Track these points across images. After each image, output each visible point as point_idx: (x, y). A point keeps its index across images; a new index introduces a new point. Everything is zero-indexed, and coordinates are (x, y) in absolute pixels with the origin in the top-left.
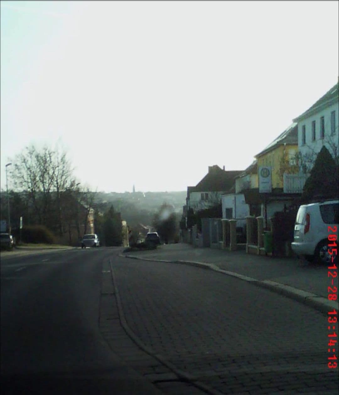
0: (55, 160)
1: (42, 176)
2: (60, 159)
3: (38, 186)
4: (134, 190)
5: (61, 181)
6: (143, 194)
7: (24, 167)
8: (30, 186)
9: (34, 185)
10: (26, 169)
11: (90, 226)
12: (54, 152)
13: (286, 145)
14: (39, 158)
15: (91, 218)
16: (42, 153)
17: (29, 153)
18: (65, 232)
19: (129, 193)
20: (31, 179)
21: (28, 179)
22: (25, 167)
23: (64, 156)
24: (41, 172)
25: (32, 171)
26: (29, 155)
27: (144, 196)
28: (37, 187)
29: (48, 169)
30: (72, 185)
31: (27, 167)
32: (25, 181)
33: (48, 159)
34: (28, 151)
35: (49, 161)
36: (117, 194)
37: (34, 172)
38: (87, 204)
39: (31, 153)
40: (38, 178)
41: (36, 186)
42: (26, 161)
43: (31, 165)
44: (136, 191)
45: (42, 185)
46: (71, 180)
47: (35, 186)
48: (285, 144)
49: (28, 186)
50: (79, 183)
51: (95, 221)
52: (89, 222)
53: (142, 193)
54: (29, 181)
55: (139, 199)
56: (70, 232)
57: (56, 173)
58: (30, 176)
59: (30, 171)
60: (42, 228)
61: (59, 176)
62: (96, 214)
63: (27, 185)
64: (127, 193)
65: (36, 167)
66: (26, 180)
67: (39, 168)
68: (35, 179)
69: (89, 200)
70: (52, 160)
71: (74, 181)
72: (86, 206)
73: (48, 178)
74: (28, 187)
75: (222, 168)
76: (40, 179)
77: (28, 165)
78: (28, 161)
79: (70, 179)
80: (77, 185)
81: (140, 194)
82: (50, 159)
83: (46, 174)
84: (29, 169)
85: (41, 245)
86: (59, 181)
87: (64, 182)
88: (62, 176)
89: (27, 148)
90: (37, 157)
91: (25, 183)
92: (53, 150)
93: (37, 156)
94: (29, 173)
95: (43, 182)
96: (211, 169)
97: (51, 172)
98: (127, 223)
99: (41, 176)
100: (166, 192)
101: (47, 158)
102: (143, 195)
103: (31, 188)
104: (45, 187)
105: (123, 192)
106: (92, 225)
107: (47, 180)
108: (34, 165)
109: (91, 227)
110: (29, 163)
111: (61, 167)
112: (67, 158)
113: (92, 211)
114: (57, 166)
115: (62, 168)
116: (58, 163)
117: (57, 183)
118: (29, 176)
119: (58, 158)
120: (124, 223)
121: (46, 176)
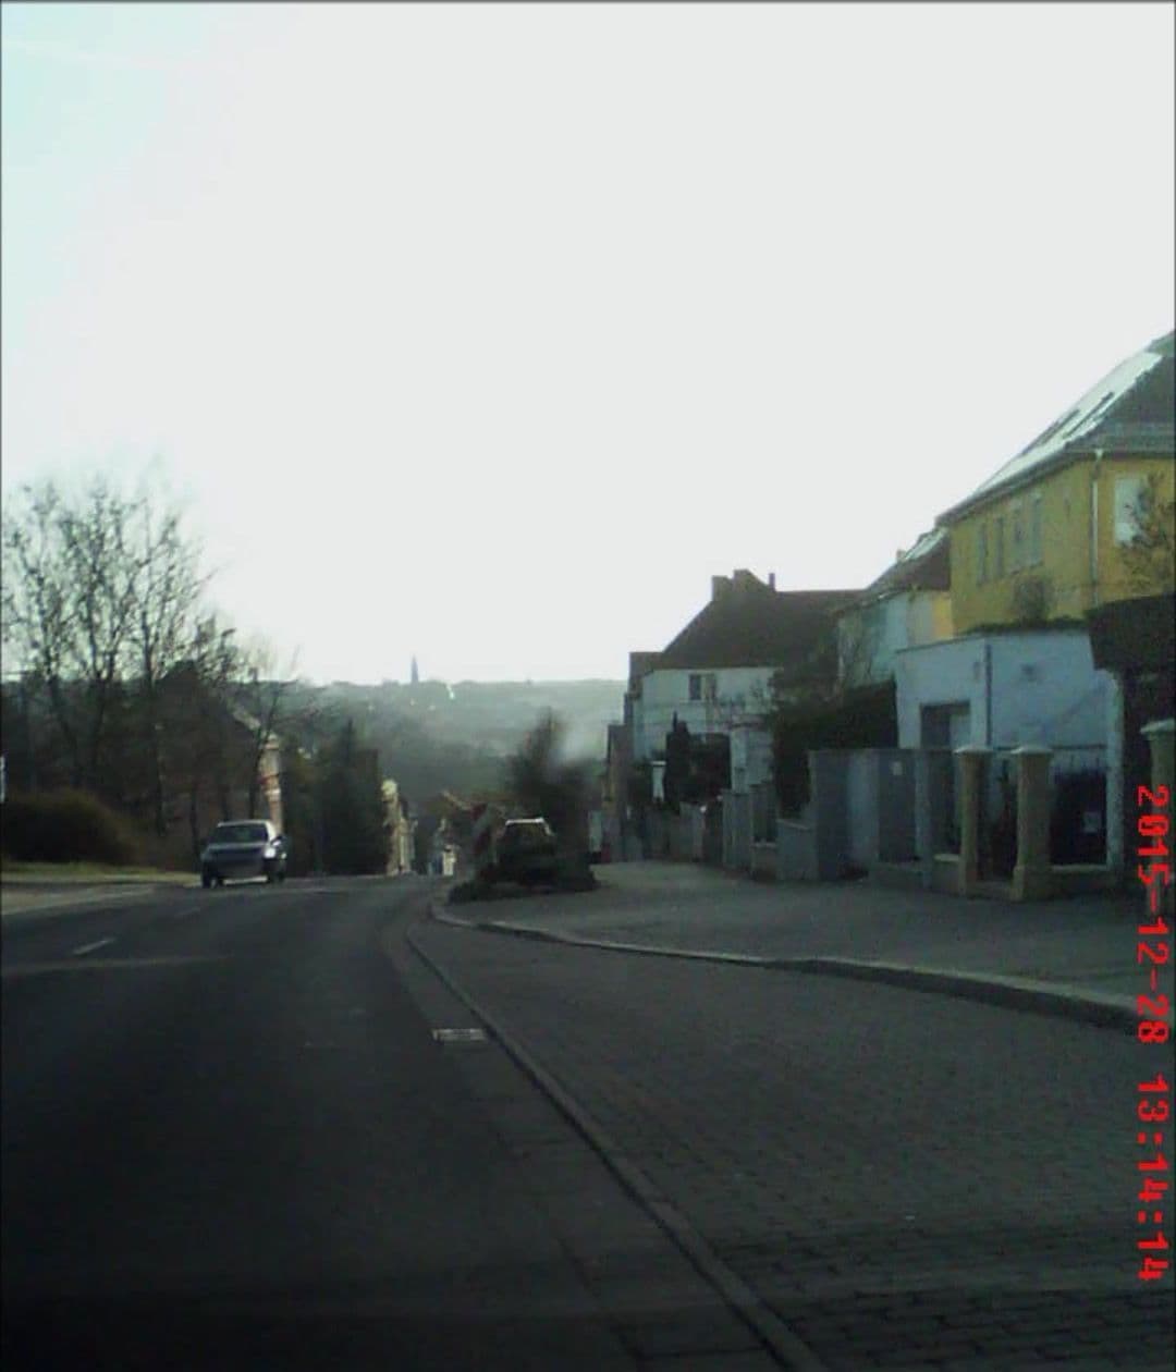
0: (137, 536)
1: (87, 598)
2: (155, 536)
3: (70, 639)
4: (415, 675)
5: (162, 615)
6: (449, 688)
7: (15, 566)
8: (39, 637)
9: (56, 634)
10: (24, 573)
11: (266, 798)
12: (134, 507)
13: (1105, 456)
14: (75, 531)
15: (271, 767)
16: (84, 511)
17: (36, 508)
18: (177, 819)
19: (395, 684)
20: (42, 612)
21: (29, 608)
22: (20, 563)
23: (173, 524)
24: (83, 584)
25: (47, 581)
26: (35, 516)
27: (452, 695)
28: (63, 645)
29: (107, 573)
30: (202, 638)
31: (25, 565)
32: (19, 620)
33: (110, 532)
34: (32, 504)
35: (112, 538)
36: (355, 687)
37: (52, 586)
38: (257, 715)
39: (41, 510)
40: (68, 609)
41: (64, 640)
42: (23, 539)
43: (43, 560)
44: (422, 678)
45: (88, 634)
46: (198, 618)
47: (58, 640)
48: (1099, 453)
49: (31, 637)
50: (228, 628)
51: (287, 779)
52: (264, 782)
53: (444, 686)
54: (37, 618)
55: (432, 707)
56: (193, 819)
57: (142, 586)
58: (38, 601)
59: (41, 581)
60: (87, 800)
61: (151, 599)
62: (288, 753)
63: (25, 635)
64: (389, 687)
65: (62, 567)
66: (23, 613)
67: (73, 568)
68: (57, 610)
69: (267, 701)
70: (124, 538)
71: (211, 622)
72: (254, 724)
73: (107, 611)
74: (28, 644)
75: (765, 580)
76: (77, 612)
77: (29, 556)
78: (29, 540)
79: (193, 617)
80: (225, 634)
81: (436, 688)
82: (118, 531)
83: (100, 589)
84: (32, 572)
85: (82, 867)
86: (151, 618)
87: (172, 621)
88: (165, 600)
89: (27, 489)
90: (65, 527)
91: (18, 625)
92: (128, 496)
93: (67, 523)
94: (36, 588)
95: (90, 626)
96: (720, 584)
97: (120, 585)
98: (399, 789)
99: (83, 598)
100: (529, 683)
101: (106, 529)
102: (448, 693)
103: (43, 646)
104: (98, 642)
105: (377, 682)
106: (275, 793)
107: (105, 620)
108: (55, 558)
109: (271, 799)
110: (35, 547)
111: (160, 565)
112: (182, 533)
113: (273, 741)
114: (143, 560)
115: (164, 569)
116: (150, 551)
117: (145, 628)
118: (33, 599)
119: (147, 529)
120: (390, 788)
121: (101, 599)
